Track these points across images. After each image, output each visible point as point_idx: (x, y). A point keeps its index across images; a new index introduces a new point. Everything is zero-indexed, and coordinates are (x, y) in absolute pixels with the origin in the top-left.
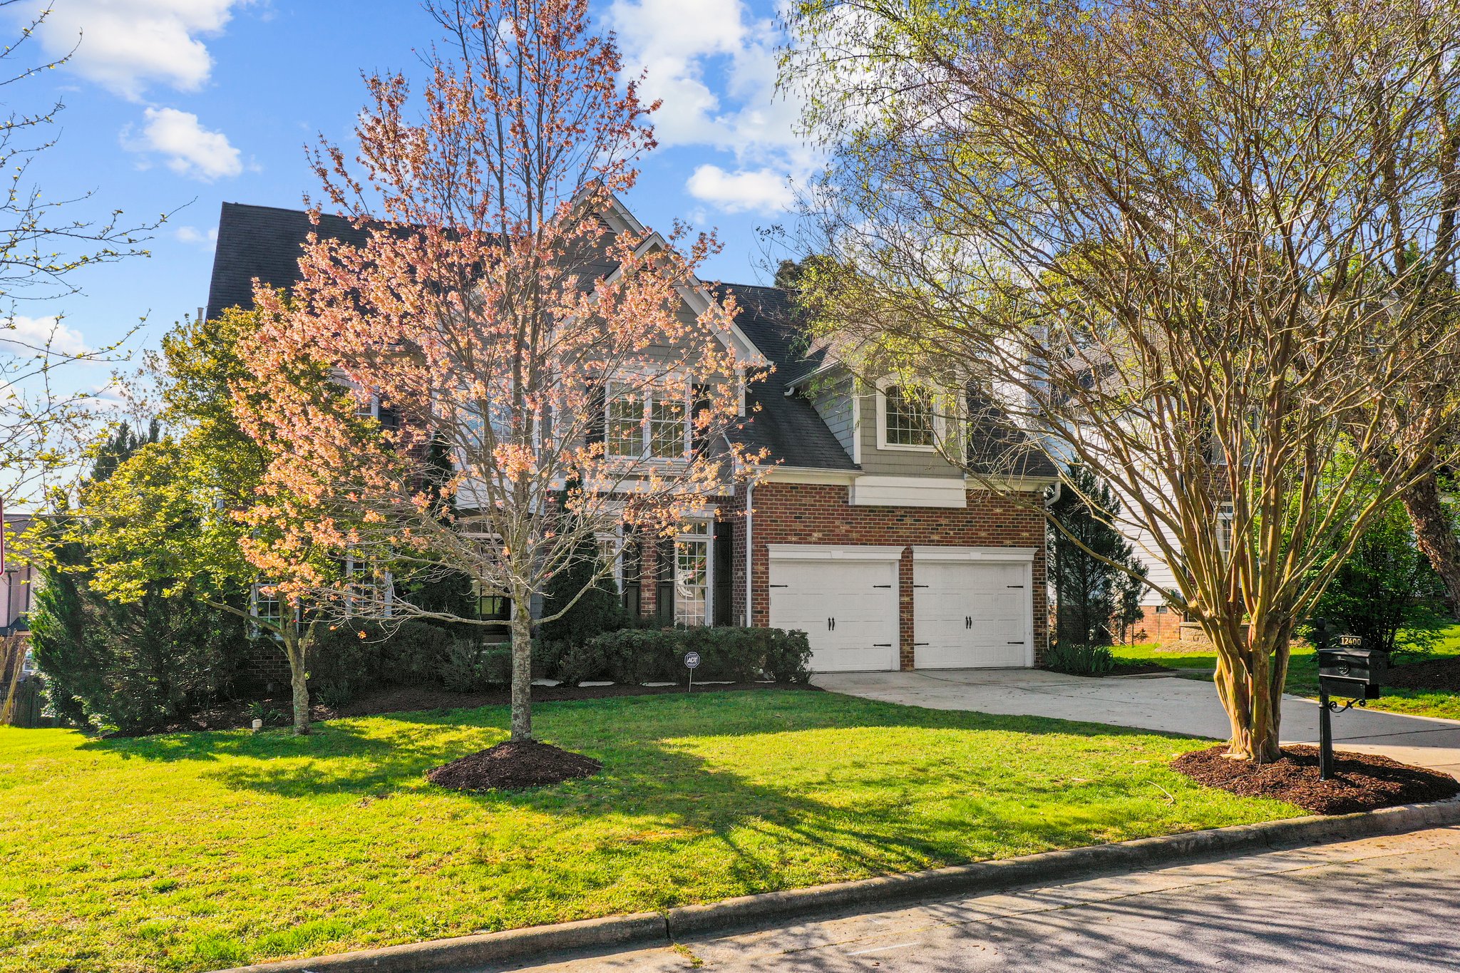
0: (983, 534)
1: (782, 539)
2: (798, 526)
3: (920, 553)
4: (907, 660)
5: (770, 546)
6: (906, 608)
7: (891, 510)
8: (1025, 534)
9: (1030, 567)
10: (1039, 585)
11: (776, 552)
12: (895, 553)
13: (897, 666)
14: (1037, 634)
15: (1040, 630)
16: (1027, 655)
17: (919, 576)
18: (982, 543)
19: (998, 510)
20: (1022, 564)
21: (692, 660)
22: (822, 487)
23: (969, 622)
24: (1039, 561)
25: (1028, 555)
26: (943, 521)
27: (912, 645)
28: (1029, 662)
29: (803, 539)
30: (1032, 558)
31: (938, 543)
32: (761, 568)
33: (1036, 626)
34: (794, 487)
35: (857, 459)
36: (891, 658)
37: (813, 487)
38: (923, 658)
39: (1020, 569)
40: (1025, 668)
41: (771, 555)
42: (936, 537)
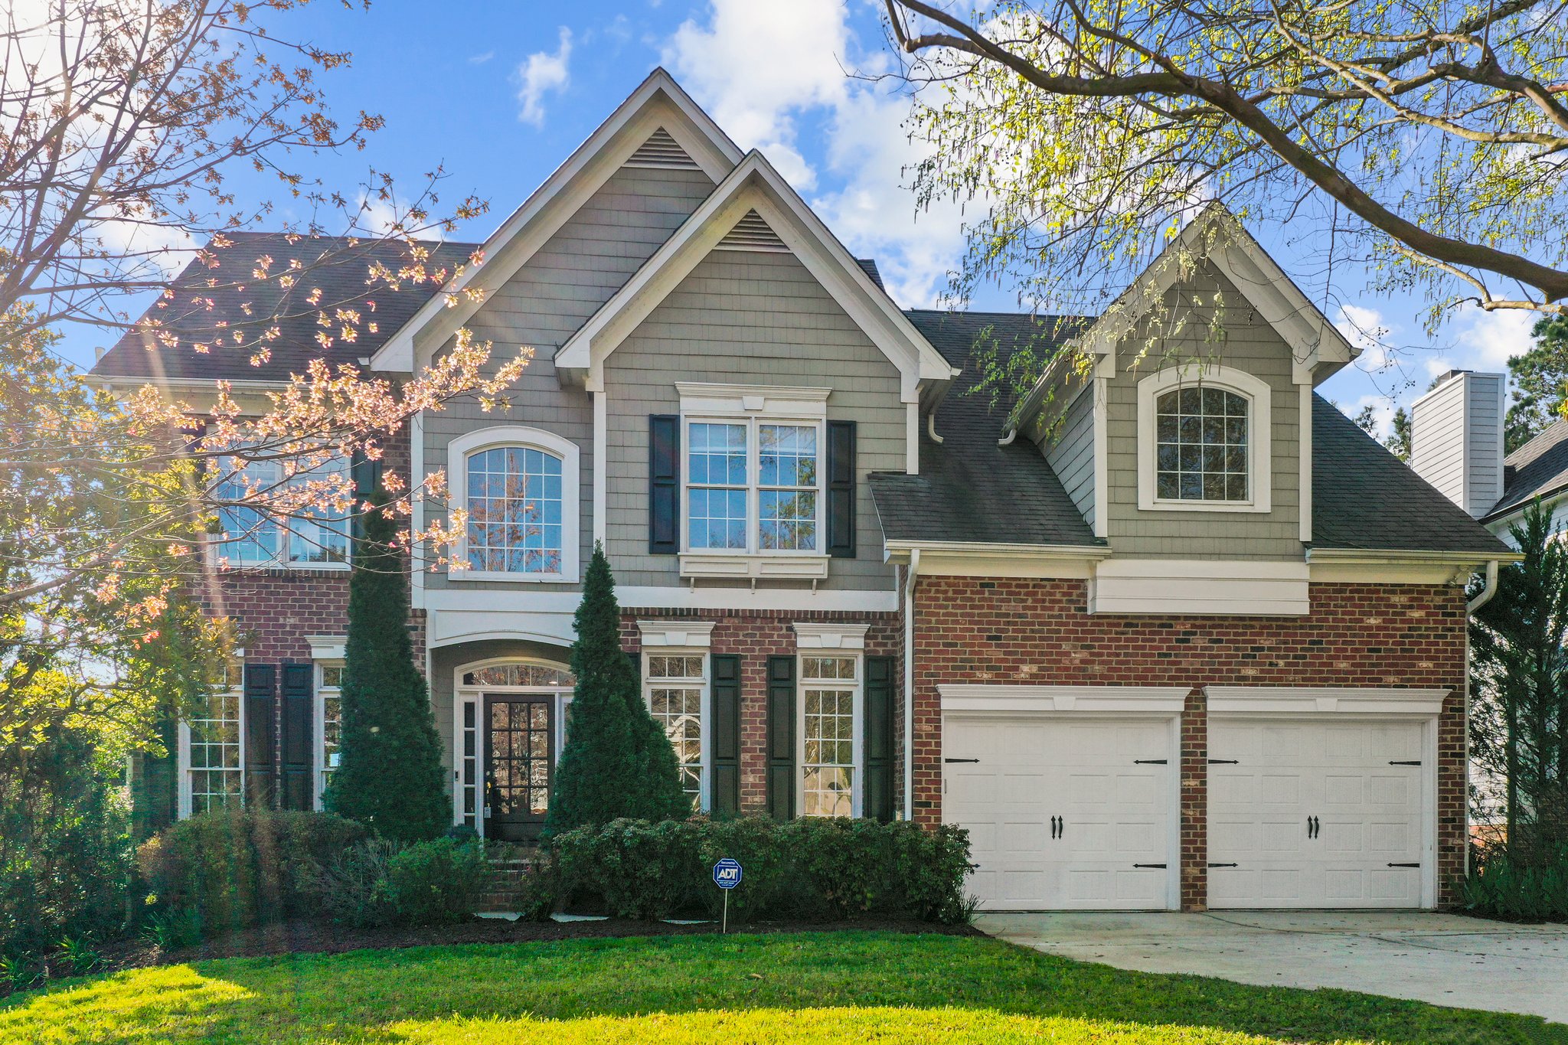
0: (1343, 665)
1: (966, 676)
2: (994, 653)
3: (1220, 700)
4: (1193, 893)
5: (942, 688)
6: (1194, 799)
7: (1165, 622)
8: (1425, 664)
9: (1434, 726)
10: (1451, 758)
11: (953, 698)
12: (1172, 700)
13: (1175, 903)
14: (1444, 849)
15: (1451, 842)
16: (1426, 888)
17: (1217, 742)
18: (1341, 680)
19: (1373, 621)
20: (1421, 721)
21: (728, 874)
22: (1039, 583)
23: (1314, 827)
24: (1452, 716)
25: (1430, 703)
26: (1265, 642)
27: (1202, 865)
28: (1429, 900)
29: (1003, 676)
30: (1438, 708)
31: (1256, 681)
32: (927, 728)
33: (1444, 835)
34: (987, 584)
35: (1101, 529)
36: (1166, 889)
37: (1022, 583)
38: (1221, 890)
39: (1417, 729)
40: (1419, 911)
41: (945, 704)
42: (1250, 672)
